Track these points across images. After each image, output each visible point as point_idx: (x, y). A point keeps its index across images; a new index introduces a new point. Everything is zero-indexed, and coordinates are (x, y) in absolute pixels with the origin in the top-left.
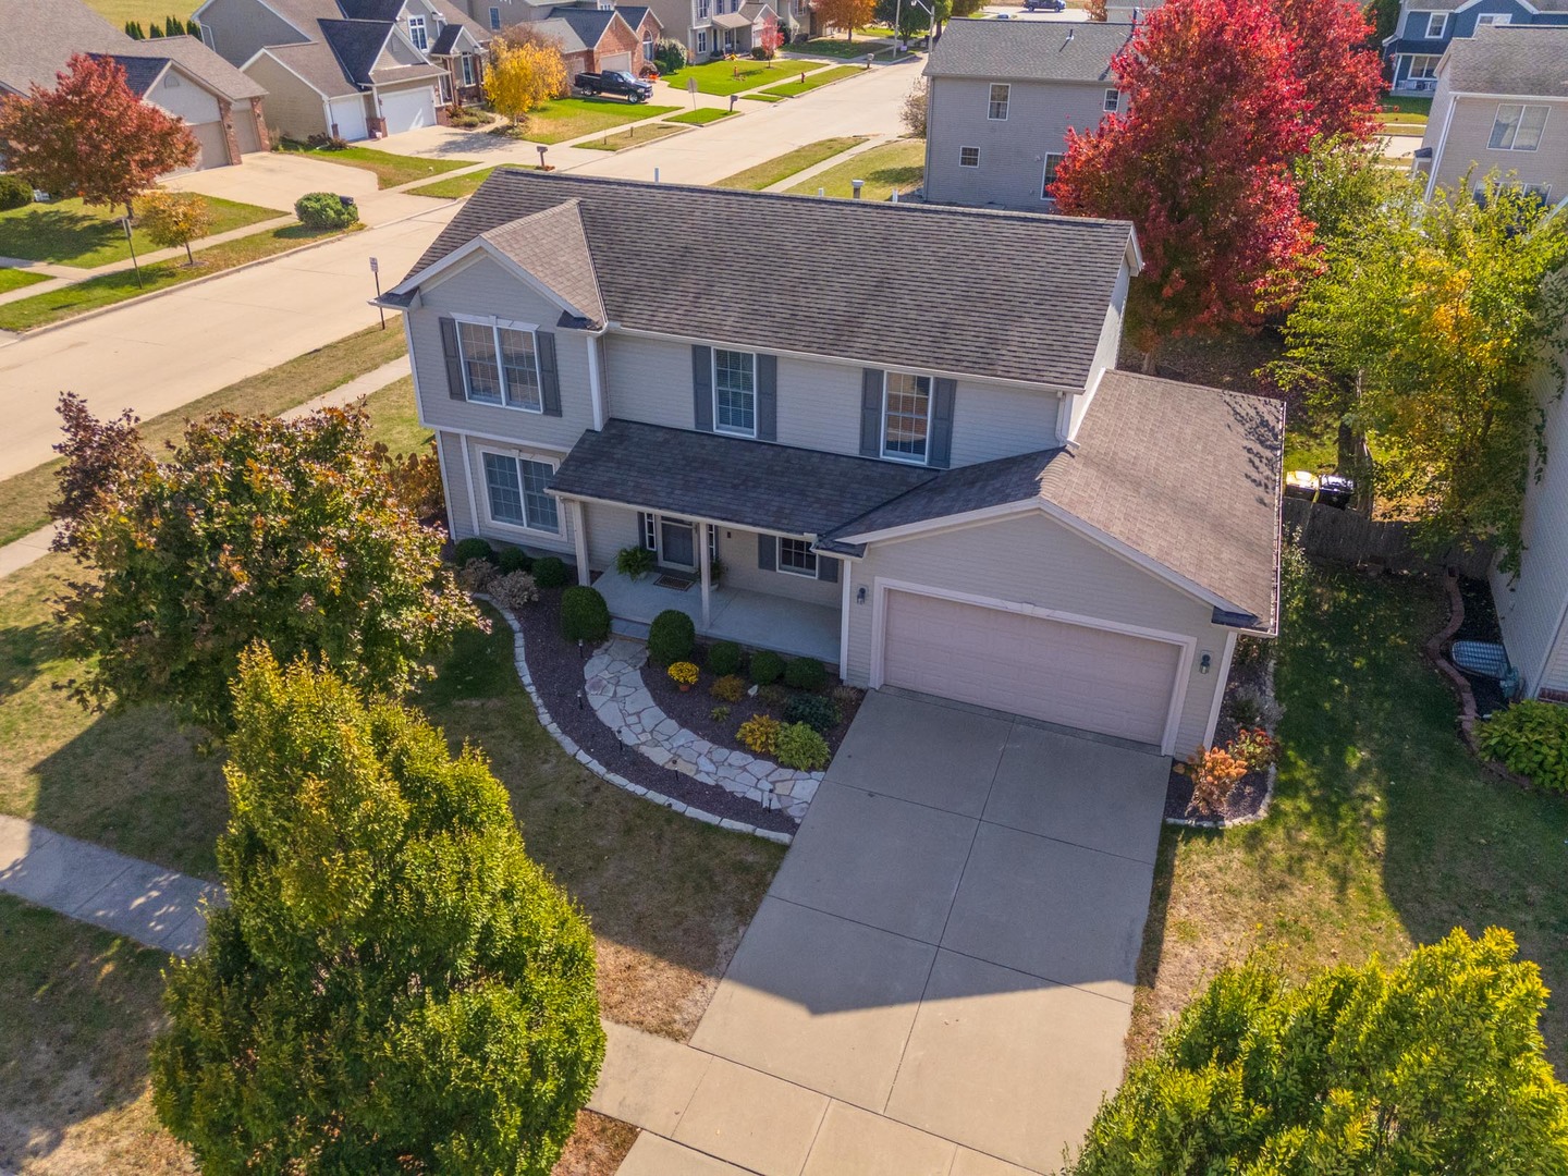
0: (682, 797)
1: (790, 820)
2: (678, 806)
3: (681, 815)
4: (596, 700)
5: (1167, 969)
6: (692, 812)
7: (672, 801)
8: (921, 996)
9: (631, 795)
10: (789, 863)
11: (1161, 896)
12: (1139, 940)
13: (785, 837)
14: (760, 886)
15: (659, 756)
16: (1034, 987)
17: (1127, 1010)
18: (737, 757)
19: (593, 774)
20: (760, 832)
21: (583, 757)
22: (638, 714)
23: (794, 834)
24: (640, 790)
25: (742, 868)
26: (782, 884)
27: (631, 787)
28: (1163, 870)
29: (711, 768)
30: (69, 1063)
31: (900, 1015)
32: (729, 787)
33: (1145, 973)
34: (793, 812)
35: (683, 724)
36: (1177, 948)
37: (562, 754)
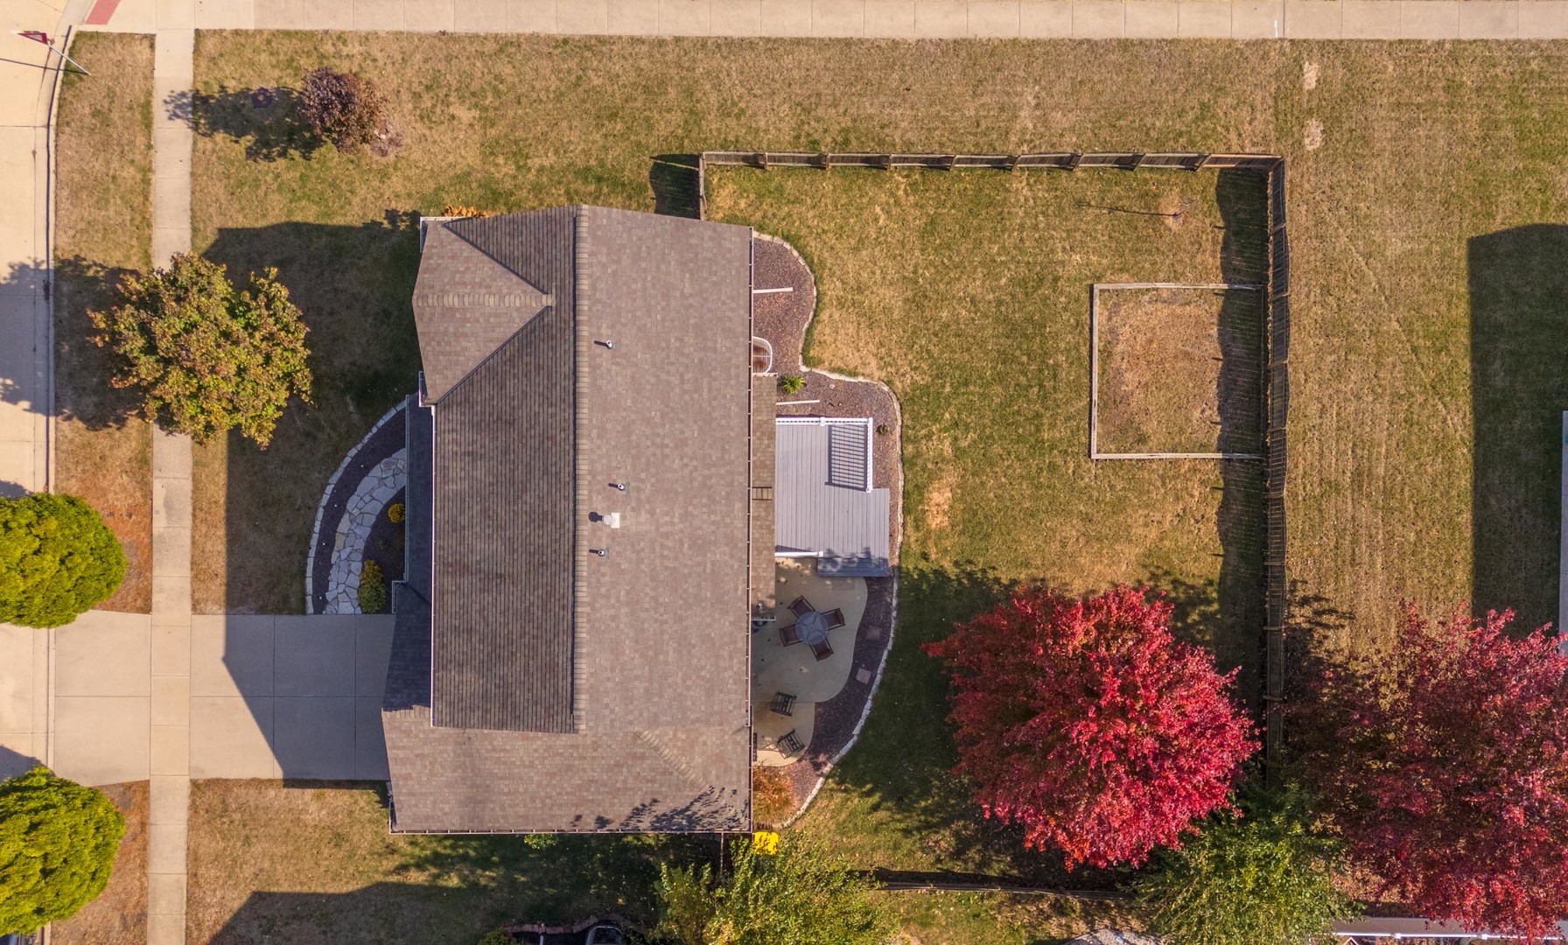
0: (319, 552)
1: (324, 609)
2: (312, 553)
3: (306, 556)
4: (376, 471)
5: (296, 792)
6: (311, 562)
7: (315, 548)
8: (245, 696)
9: (313, 525)
10: (297, 619)
11: (337, 784)
12: (307, 778)
13: (310, 609)
14: (278, 611)
15: (344, 525)
16: (267, 739)
17: (271, 777)
18: (357, 565)
19: (319, 501)
20: (309, 599)
21: (329, 490)
22: (373, 499)
23: (315, 613)
24: (317, 529)
25: (286, 599)
26: (283, 620)
27: (318, 525)
28: (352, 784)
29: (344, 556)
30: (95, 392)
31: (235, 691)
32: (333, 572)
33: (290, 782)
34: (329, 608)
35: (373, 527)
36: (309, 793)
37: (327, 478)
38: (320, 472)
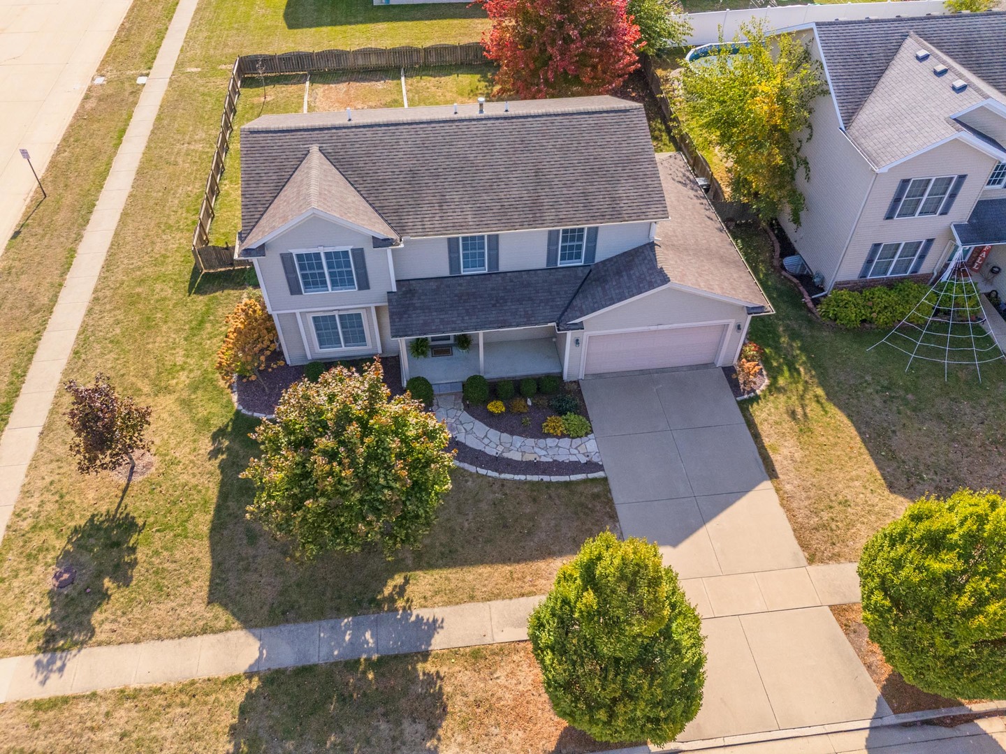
0: (544, 473)
1: (596, 464)
2: (546, 478)
3: (550, 483)
5: (778, 467)
6: (554, 479)
7: (541, 477)
8: (704, 522)
9: (520, 481)
10: (613, 484)
11: (756, 436)
12: (760, 461)
13: (600, 474)
14: (610, 502)
15: (517, 456)
16: (738, 498)
17: (773, 492)
18: (550, 442)
19: (495, 479)
20: (591, 476)
21: (482, 471)
22: (486, 436)
23: (603, 470)
24: (522, 477)
25: (596, 496)
26: (618, 496)
27: (517, 477)
28: (751, 424)
29: (544, 453)
31: (702, 533)
32: (560, 459)
33: (771, 473)
34: (595, 459)
35: (512, 434)
36: (775, 457)
37: (471, 474)
38: (467, 481)
